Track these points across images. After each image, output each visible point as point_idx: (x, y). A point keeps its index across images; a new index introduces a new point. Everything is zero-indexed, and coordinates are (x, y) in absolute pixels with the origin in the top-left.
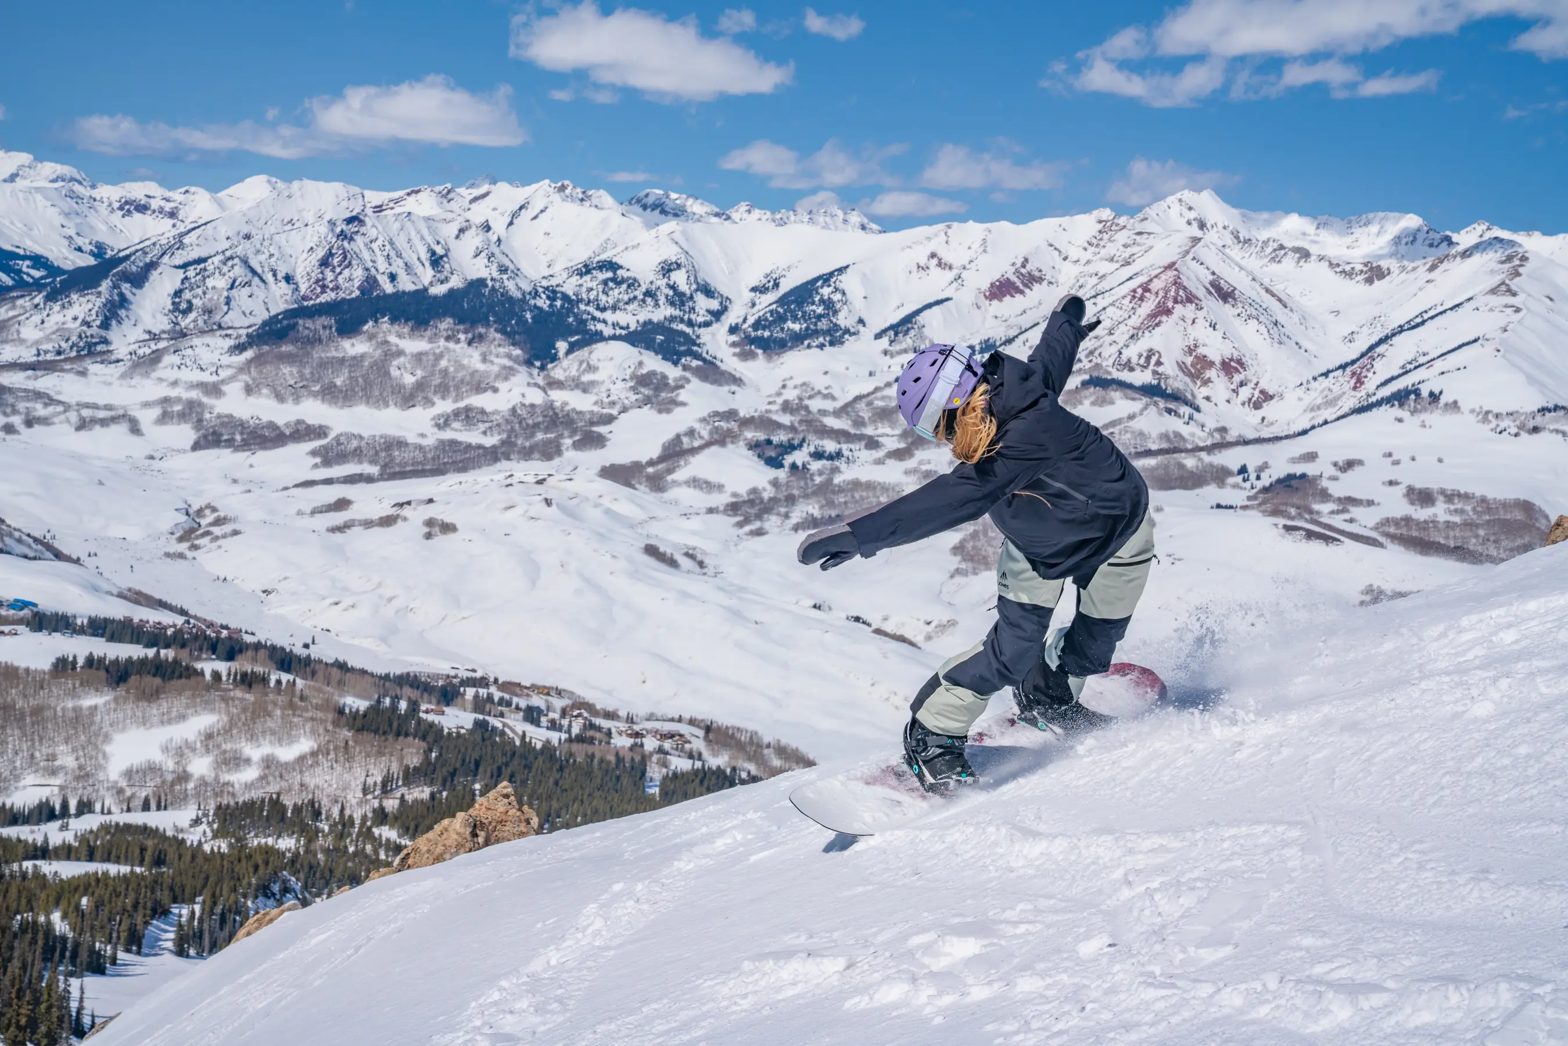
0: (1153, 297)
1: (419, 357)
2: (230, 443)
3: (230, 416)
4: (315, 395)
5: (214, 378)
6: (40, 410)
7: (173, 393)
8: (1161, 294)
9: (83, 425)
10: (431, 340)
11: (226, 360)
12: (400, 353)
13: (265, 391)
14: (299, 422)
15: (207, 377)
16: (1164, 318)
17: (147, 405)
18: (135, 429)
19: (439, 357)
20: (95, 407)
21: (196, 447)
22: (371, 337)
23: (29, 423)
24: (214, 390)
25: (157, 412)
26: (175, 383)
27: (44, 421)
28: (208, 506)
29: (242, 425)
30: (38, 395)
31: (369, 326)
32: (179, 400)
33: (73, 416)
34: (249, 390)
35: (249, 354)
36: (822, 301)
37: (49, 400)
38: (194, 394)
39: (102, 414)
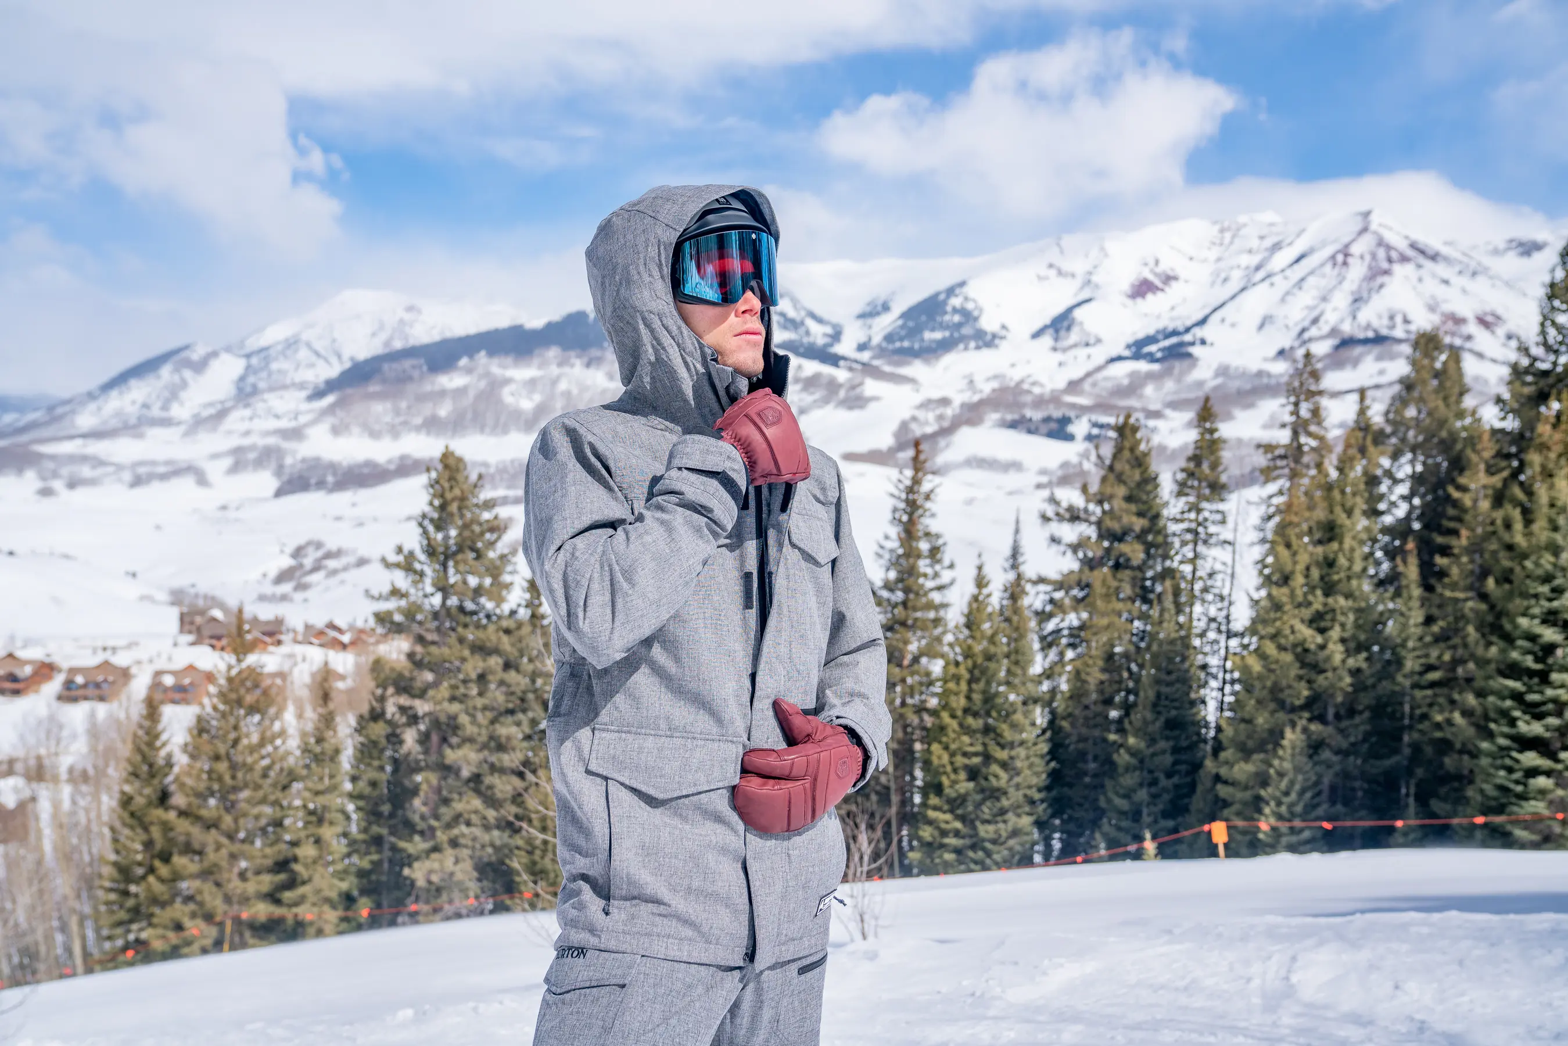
0: (1359, 261)
1: (532, 383)
2: (321, 485)
3: (317, 459)
4: (418, 429)
5: (293, 424)
6: (86, 472)
7: (246, 442)
8: (1368, 258)
9: (138, 482)
10: (540, 367)
11: (305, 406)
12: (507, 381)
13: (356, 430)
14: (403, 458)
15: (284, 424)
16: (1385, 279)
17: (215, 456)
18: (202, 480)
19: (555, 382)
20: (153, 463)
21: (279, 493)
22: (469, 371)
23: (72, 485)
24: (296, 434)
25: (228, 462)
26: (247, 433)
27: (92, 482)
28: (309, 543)
29: (332, 467)
30: (84, 459)
31: (464, 361)
32: (252, 448)
33: (127, 476)
34: (336, 431)
35: (330, 399)
36: (955, 310)
37: (98, 462)
38: (272, 441)
39: (162, 469)
